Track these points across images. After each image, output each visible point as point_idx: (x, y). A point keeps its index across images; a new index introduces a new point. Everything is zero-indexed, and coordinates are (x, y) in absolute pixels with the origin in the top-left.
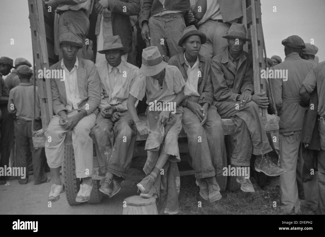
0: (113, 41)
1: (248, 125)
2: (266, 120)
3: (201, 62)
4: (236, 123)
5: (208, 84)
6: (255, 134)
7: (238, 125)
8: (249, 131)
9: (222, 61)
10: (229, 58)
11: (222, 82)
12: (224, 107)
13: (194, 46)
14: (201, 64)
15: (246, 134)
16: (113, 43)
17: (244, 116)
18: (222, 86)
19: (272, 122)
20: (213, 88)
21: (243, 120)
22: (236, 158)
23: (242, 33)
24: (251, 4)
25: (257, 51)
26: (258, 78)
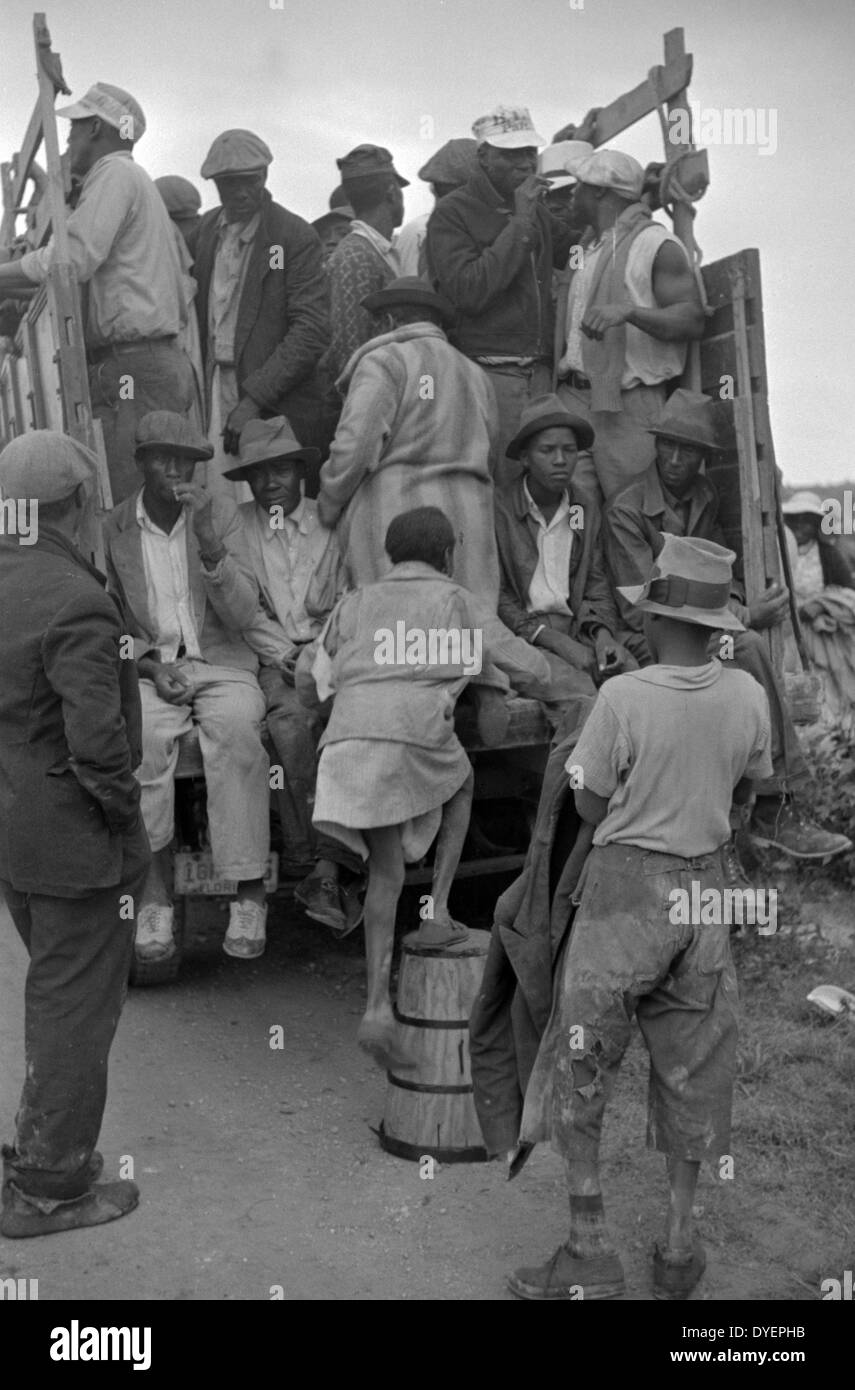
0: (272, 436)
3: (576, 505)
5: (596, 576)
9: (645, 508)
10: (666, 500)
13: (555, 462)
16: (271, 440)
24: (731, 327)
25: (755, 477)
26: (759, 559)
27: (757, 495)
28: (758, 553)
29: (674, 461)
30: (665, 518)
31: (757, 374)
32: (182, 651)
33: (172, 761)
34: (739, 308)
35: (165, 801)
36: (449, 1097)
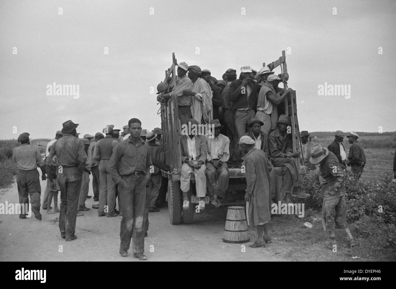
1: (290, 170)
2: (299, 168)
3: (262, 136)
4: (283, 169)
6: (294, 175)
7: (285, 170)
8: (290, 173)
9: (276, 136)
10: (280, 134)
11: (276, 148)
12: (277, 161)
14: (262, 137)
15: (289, 176)
17: (288, 165)
18: (276, 149)
19: (303, 169)
20: (269, 150)
21: (288, 168)
22: (283, 189)
23: (287, 121)
24: (291, 104)
25: (295, 131)
26: (295, 145)
27: (295, 134)
28: (295, 144)
29: (283, 127)
30: (280, 137)
31: (295, 112)
32: (192, 159)
33: (190, 177)
34: (292, 101)
35: (188, 183)
36: (232, 233)
